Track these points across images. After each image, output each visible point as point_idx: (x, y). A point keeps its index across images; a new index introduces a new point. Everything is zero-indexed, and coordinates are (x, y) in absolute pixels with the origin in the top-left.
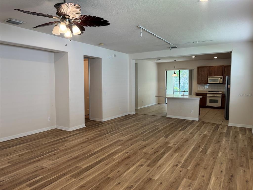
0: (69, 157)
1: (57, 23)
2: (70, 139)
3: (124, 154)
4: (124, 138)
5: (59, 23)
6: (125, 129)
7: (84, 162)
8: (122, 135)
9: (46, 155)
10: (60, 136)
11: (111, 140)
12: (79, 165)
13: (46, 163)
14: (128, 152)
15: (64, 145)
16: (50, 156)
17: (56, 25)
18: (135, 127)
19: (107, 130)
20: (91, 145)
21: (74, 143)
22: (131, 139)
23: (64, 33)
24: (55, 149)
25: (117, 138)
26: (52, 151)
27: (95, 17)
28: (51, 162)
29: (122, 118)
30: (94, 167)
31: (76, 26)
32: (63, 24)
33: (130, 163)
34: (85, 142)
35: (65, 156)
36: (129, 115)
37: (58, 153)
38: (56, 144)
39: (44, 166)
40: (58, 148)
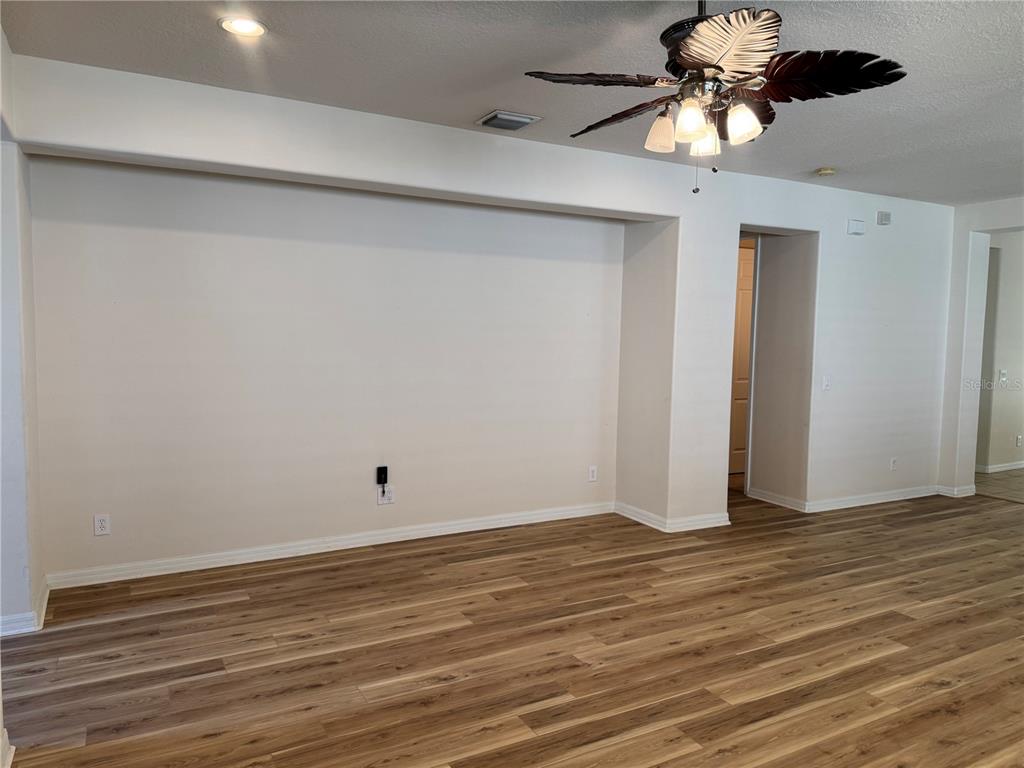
0: (671, 644)
1: (667, 105)
2: (670, 565)
3: (925, 685)
4: (920, 609)
5: (674, 103)
6: (924, 564)
7: (735, 681)
8: (909, 592)
9: (585, 614)
10: (633, 545)
11: (855, 607)
12: (713, 686)
13: (587, 647)
14: (949, 683)
15: (650, 587)
16: (598, 622)
17: (663, 114)
18: (979, 565)
19: (829, 554)
20: (760, 610)
21: (689, 586)
22: (960, 621)
23: (690, 144)
24: (618, 598)
25: (884, 603)
26: (607, 603)
27: (834, 53)
28: (602, 648)
29: (903, 507)
30: (779, 712)
31: (744, 105)
32: (692, 105)
33: (959, 738)
34: (734, 592)
35: (656, 636)
36: (938, 496)
37: (627, 615)
38: (618, 576)
39: (578, 657)
40: (627, 595)
